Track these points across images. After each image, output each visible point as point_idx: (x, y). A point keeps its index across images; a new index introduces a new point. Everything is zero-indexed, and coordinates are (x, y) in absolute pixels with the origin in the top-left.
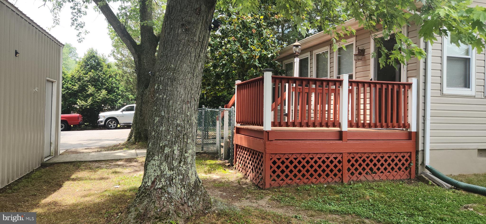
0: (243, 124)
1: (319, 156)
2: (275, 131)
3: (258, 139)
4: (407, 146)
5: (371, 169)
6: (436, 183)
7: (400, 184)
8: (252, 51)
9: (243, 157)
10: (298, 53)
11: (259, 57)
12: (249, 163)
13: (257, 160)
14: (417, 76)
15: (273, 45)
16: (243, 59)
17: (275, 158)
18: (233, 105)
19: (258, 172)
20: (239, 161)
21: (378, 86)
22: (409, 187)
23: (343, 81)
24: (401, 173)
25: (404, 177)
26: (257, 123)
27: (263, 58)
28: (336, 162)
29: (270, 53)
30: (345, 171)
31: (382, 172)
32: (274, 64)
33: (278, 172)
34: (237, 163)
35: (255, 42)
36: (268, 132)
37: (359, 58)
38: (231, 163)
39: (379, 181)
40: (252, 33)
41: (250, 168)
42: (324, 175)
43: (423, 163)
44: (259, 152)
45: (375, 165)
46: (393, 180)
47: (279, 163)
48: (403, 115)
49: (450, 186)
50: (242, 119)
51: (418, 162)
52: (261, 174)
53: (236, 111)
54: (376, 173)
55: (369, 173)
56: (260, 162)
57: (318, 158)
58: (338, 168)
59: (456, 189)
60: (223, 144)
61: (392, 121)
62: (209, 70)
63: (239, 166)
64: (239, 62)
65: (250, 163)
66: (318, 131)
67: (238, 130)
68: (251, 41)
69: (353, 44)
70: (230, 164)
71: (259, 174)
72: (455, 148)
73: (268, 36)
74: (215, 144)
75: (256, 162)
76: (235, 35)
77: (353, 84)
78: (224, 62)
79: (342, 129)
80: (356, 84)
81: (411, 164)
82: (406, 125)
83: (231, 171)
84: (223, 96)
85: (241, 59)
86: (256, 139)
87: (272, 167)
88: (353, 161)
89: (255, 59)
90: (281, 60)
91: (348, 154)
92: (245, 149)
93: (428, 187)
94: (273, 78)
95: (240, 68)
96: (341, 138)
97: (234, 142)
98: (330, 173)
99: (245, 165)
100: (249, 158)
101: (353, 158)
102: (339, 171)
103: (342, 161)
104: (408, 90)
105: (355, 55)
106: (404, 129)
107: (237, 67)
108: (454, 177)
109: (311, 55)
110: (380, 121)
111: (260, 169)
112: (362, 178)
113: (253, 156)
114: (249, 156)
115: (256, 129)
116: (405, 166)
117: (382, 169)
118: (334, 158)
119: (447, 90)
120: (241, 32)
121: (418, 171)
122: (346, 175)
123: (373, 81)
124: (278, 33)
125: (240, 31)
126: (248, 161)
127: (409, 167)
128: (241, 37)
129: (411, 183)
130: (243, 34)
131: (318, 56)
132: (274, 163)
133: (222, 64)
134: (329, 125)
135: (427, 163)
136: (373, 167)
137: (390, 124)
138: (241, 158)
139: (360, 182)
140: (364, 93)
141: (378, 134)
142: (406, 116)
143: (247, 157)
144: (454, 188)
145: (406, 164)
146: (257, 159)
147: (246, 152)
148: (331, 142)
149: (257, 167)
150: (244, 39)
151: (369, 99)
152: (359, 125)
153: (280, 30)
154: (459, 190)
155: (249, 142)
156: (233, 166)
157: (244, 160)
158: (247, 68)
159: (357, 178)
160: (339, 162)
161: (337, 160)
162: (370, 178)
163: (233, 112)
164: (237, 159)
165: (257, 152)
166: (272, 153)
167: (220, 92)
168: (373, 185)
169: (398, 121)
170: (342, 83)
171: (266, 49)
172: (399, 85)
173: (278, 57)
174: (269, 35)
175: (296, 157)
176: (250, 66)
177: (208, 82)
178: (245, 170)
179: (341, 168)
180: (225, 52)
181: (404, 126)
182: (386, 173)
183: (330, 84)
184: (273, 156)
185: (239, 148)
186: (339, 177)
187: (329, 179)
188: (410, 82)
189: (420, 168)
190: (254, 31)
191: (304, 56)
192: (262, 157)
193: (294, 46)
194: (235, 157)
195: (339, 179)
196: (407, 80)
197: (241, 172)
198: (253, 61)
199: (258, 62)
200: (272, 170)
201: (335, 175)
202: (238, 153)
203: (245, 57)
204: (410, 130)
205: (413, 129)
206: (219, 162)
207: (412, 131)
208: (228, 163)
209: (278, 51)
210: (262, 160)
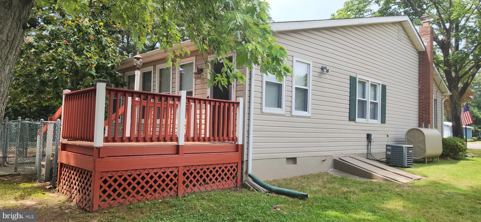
0: (71, 139)
1: (155, 171)
2: (108, 146)
3: (87, 156)
4: (234, 157)
5: (204, 181)
6: (255, 189)
7: (228, 192)
8: (88, 58)
9: (69, 177)
10: (140, 66)
11: (97, 65)
12: (75, 184)
13: (85, 180)
14: (243, 96)
15: (114, 54)
16: (76, 66)
17: (106, 177)
18: (60, 118)
19: (85, 193)
20: (64, 182)
21: (212, 103)
22: (235, 194)
23: (181, 97)
24: (229, 182)
25: (232, 185)
26: (87, 138)
27: (101, 67)
28: (172, 176)
29: (110, 62)
30: (180, 184)
31: (214, 182)
32: (114, 74)
33: (110, 191)
34: (61, 184)
35: (92, 49)
36: (99, 149)
37: (198, 76)
38: (53, 185)
39: (210, 191)
40: (90, 38)
41: (76, 189)
42: (159, 190)
43: (247, 171)
44: (88, 171)
45: (208, 176)
46: (223, 189)
47: (111, 181)
48: (232, 130)
49: (265, 190)
50: (69, 134)
51: (243, 171)
52: (89, 195)
53: (62, 124)
54: (208, 184)
55: (202, 184)
56: (88, 181)
57: (154, 173)
58: (173, 182)
59: (270, 193)
60: (44, 163)
61: (223, 136)
62: (32, 75)
63: (63, 188)
64: (72, 69)
65: (77, 183)
66: (155, 146)
67: (64, 147)
68: (88, 48)
69: (193, 63)
70: (51, 186)
71: (86, 195)
72: (271, 157)
73: (108, 45)
74: (35, 163)
75: (83, 183)
76: (68, 38)
77: (191, 100)
78: (51, 68)
79: (179, 143)
80: (193, 101)
81: (238, 173)
82: (235, 138)
83: (51, 195)
84: (52, 106)
85: (73, 66)
86: (85, 156)
87: (102, 187)
88: (188, 174)
89: (91, 67)
90: (123, 71)
91: (184, 168)
92: (71, 168)
93: (249, 193)
94: (107, 89)
95: (73, 76)
96: (177, 153)
97: (59, 161)
98: (165, 187)
99: (70, 186)
100: (76, 178)
101: (188, 171)
102: (175, 184)
103: (177, 174)
104: (236, 108)
105: (195, 73)
106: (233, 142)
107: (68, 74)
108: (270, 183)
109: (155, 69)
110: (213, 135)
111: (88, 189)
112: (196, 189)
113: (81, 176)
114: (76, 175)
115: (85, 146)
116: (232, 176)
117: (214, 180)
118: (170, 172)
119: (266, 110)
120: (76, 36)
121: (243, 179)
122: (181, 187)
123: (209, 99)
124: (123, 42)
125: (74, 35)
126: (74, 182)
127: (236, 176)
128: (74, 41)
129: (237, 190)
130: (77, 39)
131: (161, 70)
132: (105, 182)
133: (48, 69)
134: (166, 139)
135: (250, 172)
136: (206, 178)
137: (221, 138)
138: (66, 178)
139: (194, 193)
140: (200, 109)
141: (211, 147)
142: (234, 131)
143: (73, 177)
144: (268, 192)
145: (234, 174)
146: (86, 178)
147: (73, 171)
148: (168, 156)
149: (84, 188)
150: (79, 44)
151: (204, 115)
152: (195, 139)
153: (125, 40)
154: (272, 193)
155: (76, 159)
156: (55, 188)
157: (70, 181)
158: (81, 77)
159: (191, 190)
160: (175, 176)
161: (174, 174)
162: (202, 189)
163: (59, 125)
164: (62, 180)
165: (85, 171)
166: (103, 171)
167: (47, 101)
168: (205, 195)
169: (228, 135)
170: (180, 99)
171: (105, 58)
172: (229, 103)
173: (119, 68)
174: (109, 43)
175: (131, 174)
176: (85, 75)
177: (29, 90)
178: (70, 192)
179: (177, 182)
180: (53, 56)
181: (233, 140)
182: (217, 183)
183: (169, 99)
184: (104, 174)
185: (65, 167)
186: (174, 191)
187: (165, 194)
188: (238, 101)
189: (244, 176)
190: (92, 37)
191: (147, 69)
192: (91, 176)
193: (135, 58)
194: (58, 177)
195: (174, 193)
196: (236, 100)
197: (66, 194)
198: (89, 69)
199: (95, 71)
200: (102, 189)
201: (171, 189)
202: (63, 172)
203: (78, 64)
204: (237, 143)
205: (240, 142)
206: (37, 184)
207: (239, 144)
208: (50, 185)
209: (119, 61)
210: (91, 180)
